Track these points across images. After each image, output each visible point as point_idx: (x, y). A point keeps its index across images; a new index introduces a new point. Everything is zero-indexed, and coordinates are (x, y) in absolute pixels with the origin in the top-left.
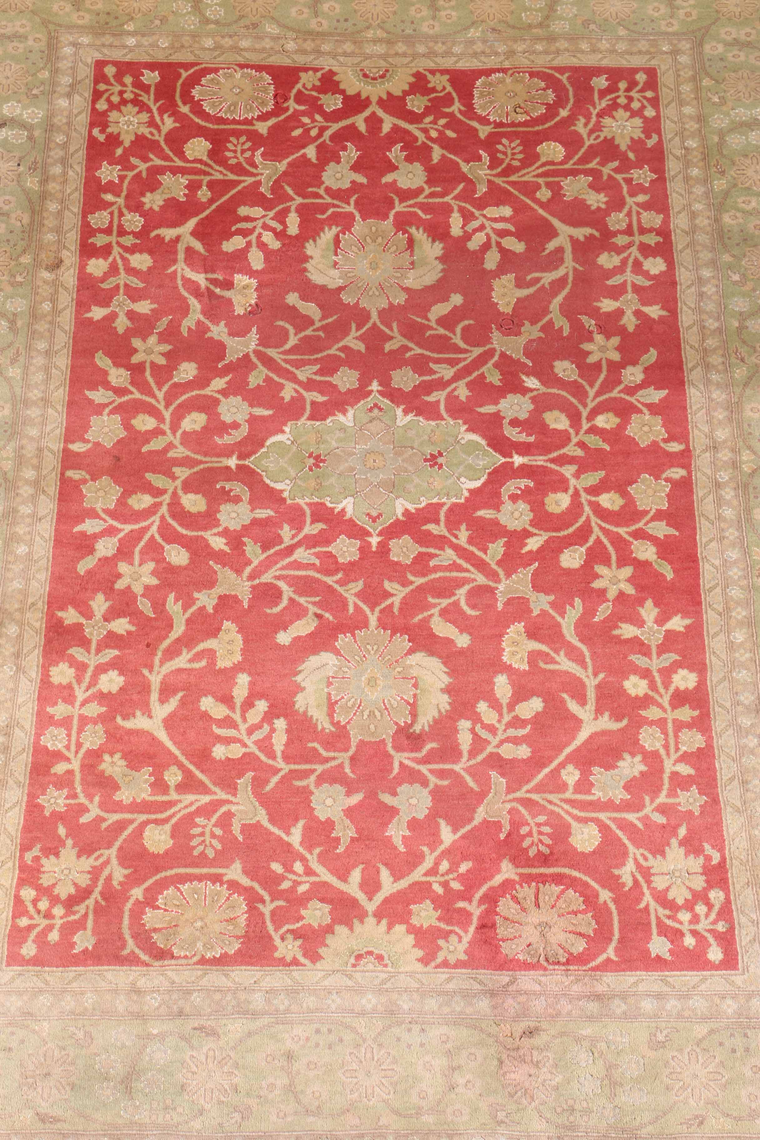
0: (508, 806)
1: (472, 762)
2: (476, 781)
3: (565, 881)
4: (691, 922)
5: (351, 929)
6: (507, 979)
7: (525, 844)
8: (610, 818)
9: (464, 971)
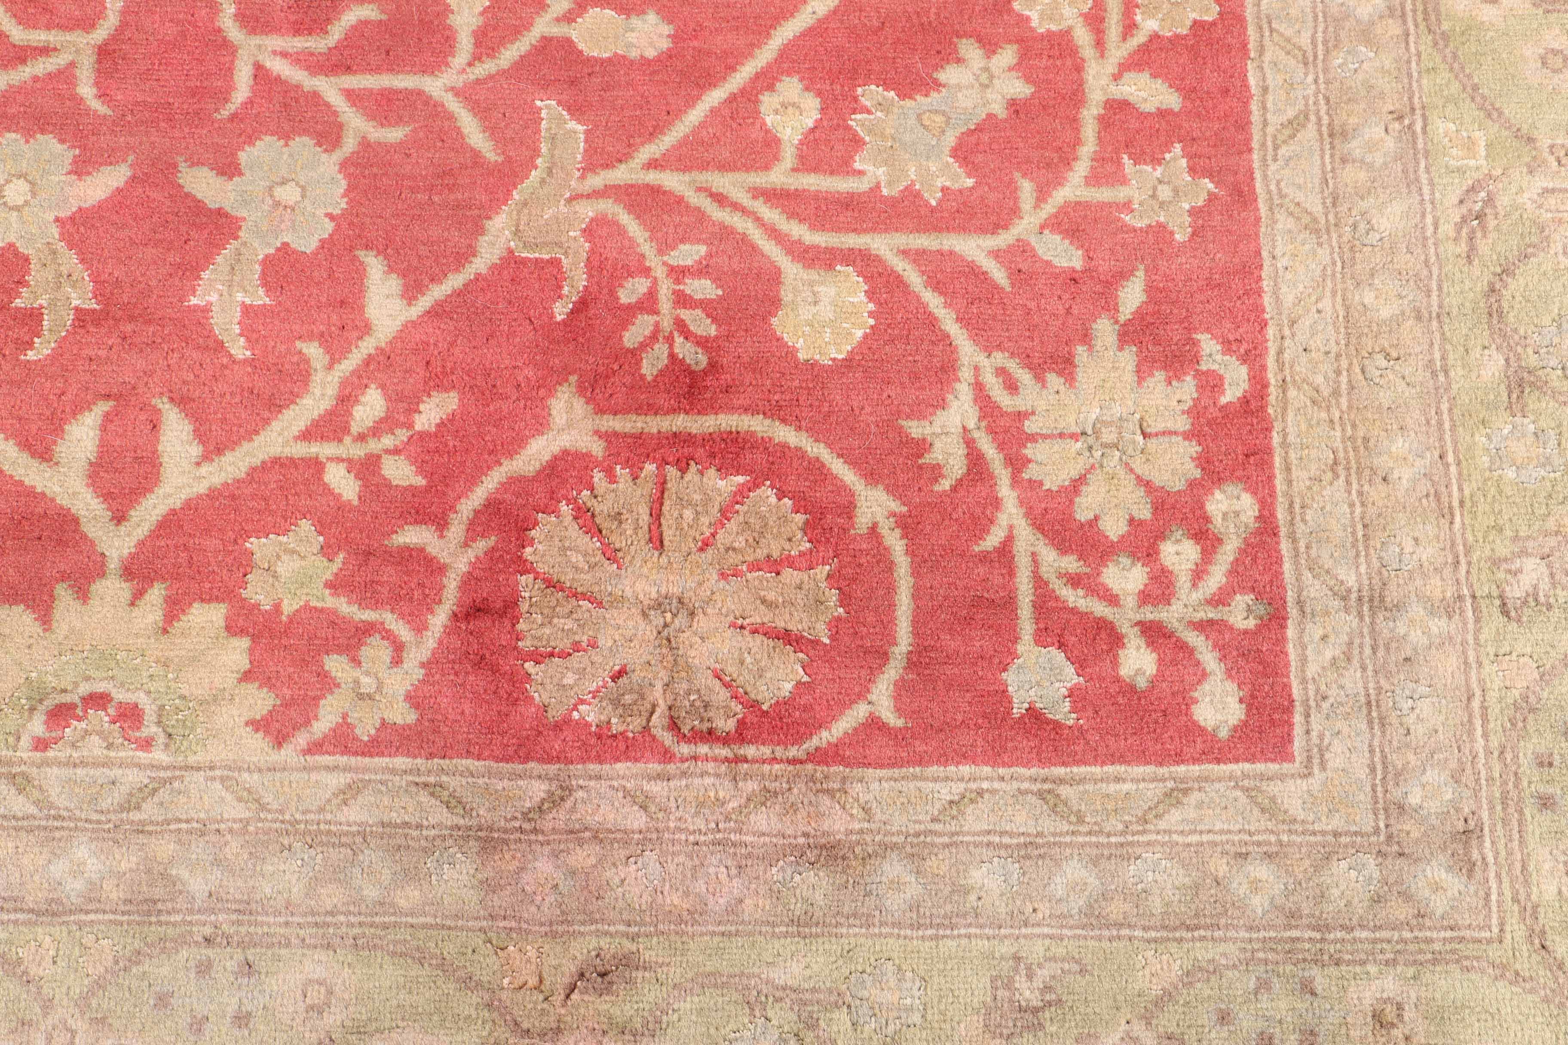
0: (587, 211)
1: (481, 70)
2: (491, 130)
3: (748, 457)
4: (1145, 598)
5: (45, 619)
6: (538, 790)
7: (632, 337)
8: (905, 253)
9: (401, 762)
